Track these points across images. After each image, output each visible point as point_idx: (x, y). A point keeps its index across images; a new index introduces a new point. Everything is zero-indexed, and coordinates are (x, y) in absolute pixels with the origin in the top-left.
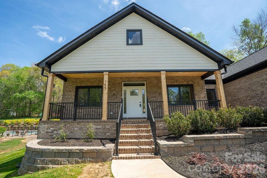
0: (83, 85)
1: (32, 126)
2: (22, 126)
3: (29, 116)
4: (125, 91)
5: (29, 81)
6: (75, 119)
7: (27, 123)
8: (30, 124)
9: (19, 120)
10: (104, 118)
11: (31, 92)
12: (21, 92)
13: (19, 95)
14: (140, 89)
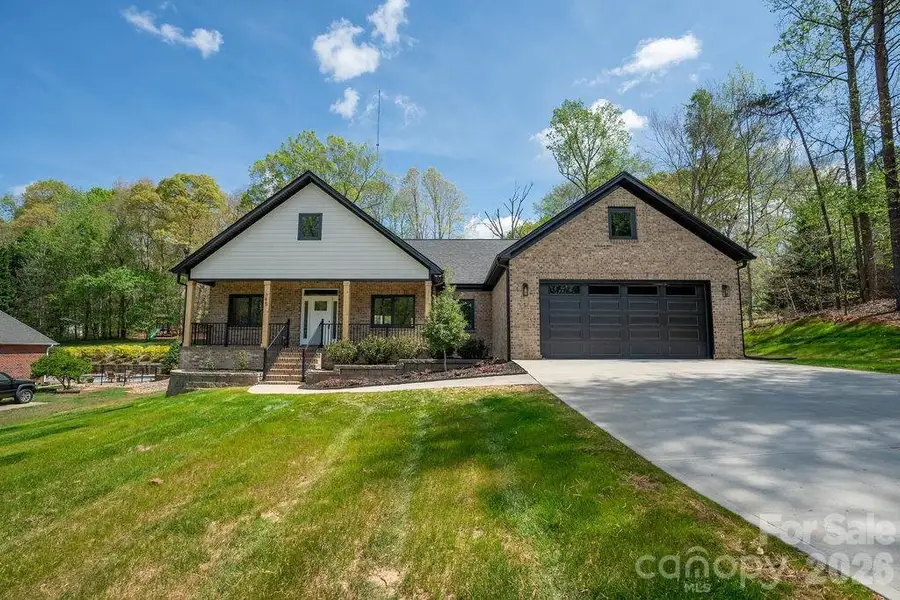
0: (241, 292)
1: (136, 362)
2: (112, 363)
3: (123, 338)
4: (307, 303)
5: (113, 240)
6: (226, 345)
7: (123, 357)
8: (131, 359)
9: (102, 348)
10: (264, 344)
11: (124, 271)
12: (95, 270)
13: (91, 280)
14: (330, 300)
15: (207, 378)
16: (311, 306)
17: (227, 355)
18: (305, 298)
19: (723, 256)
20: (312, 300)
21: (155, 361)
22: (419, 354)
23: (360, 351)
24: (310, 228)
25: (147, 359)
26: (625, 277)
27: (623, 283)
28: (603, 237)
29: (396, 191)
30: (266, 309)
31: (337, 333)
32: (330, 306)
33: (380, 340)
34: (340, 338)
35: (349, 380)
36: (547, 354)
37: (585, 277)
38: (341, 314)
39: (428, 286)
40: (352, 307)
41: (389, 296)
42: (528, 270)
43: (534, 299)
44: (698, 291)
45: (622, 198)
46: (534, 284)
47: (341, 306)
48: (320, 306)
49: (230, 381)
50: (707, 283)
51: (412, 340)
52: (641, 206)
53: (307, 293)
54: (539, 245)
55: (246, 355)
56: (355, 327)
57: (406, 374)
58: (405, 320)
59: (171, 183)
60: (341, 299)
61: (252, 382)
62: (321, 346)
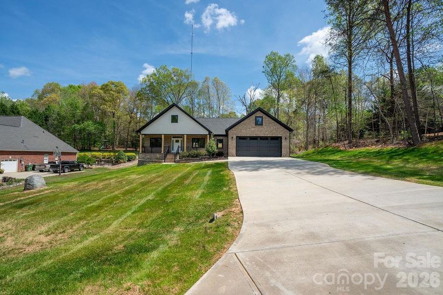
0: (154, 137)
6: (152, 153)
10: (162, 152)
11: (90, 122)
12: (78, 122)
13: (77, 127)
14: (180, 139)
15: (150, 161)
16: (174, 141)
17: (152, 155)
18: (173, 139)
19: (286, 130)
20: (175, 139)
21: (107, 159)
22: (205, 155)
23: (190, 154)
24: (174, 119)
25: (104, 158)
26: (259, 135)
27: (259, 137)
28: (254, 125)
29: (200, 86)
30: (163, 142)
31: (183, 149)
32: (180, 141)
33: (195, 152)
34: (183, 150)
35: (187, 161)
36: (237, 155)
37: (248, 135)
38: (184, 144)
39: (208, 136)
40: (187, 142)
41: (197, 138)
42: (233, 134)
43: (234, 141)
44: (279, 139)
45: (259, 114)
46: (235, 137)
47: (184, 141)
48: (177, 141)
49: (156, 162)
50: (281, 137)
51: (203, 151)
52: (264, 116)
53: (173, 137)
54: (236, 127)
55: (158, 155)
56: (187, 148)
57: (201, 160)
58: (202, 146)
59: (107, 85)
60: (184, 139)
61: (162, 162)
62: (178, 153)
